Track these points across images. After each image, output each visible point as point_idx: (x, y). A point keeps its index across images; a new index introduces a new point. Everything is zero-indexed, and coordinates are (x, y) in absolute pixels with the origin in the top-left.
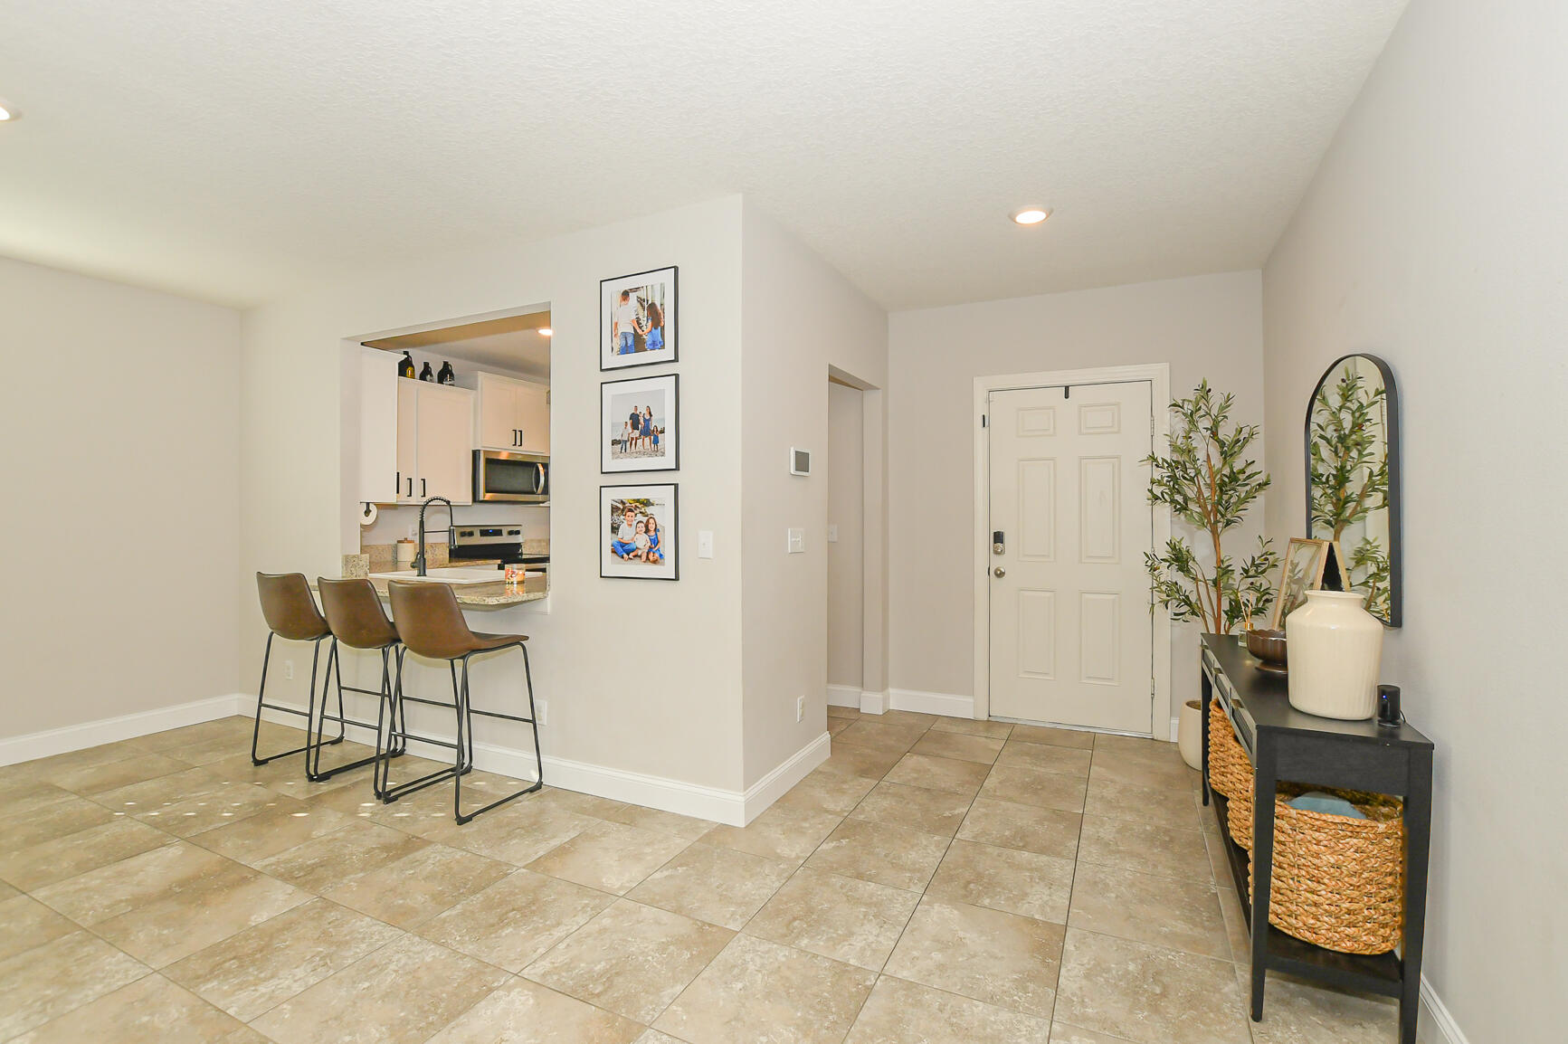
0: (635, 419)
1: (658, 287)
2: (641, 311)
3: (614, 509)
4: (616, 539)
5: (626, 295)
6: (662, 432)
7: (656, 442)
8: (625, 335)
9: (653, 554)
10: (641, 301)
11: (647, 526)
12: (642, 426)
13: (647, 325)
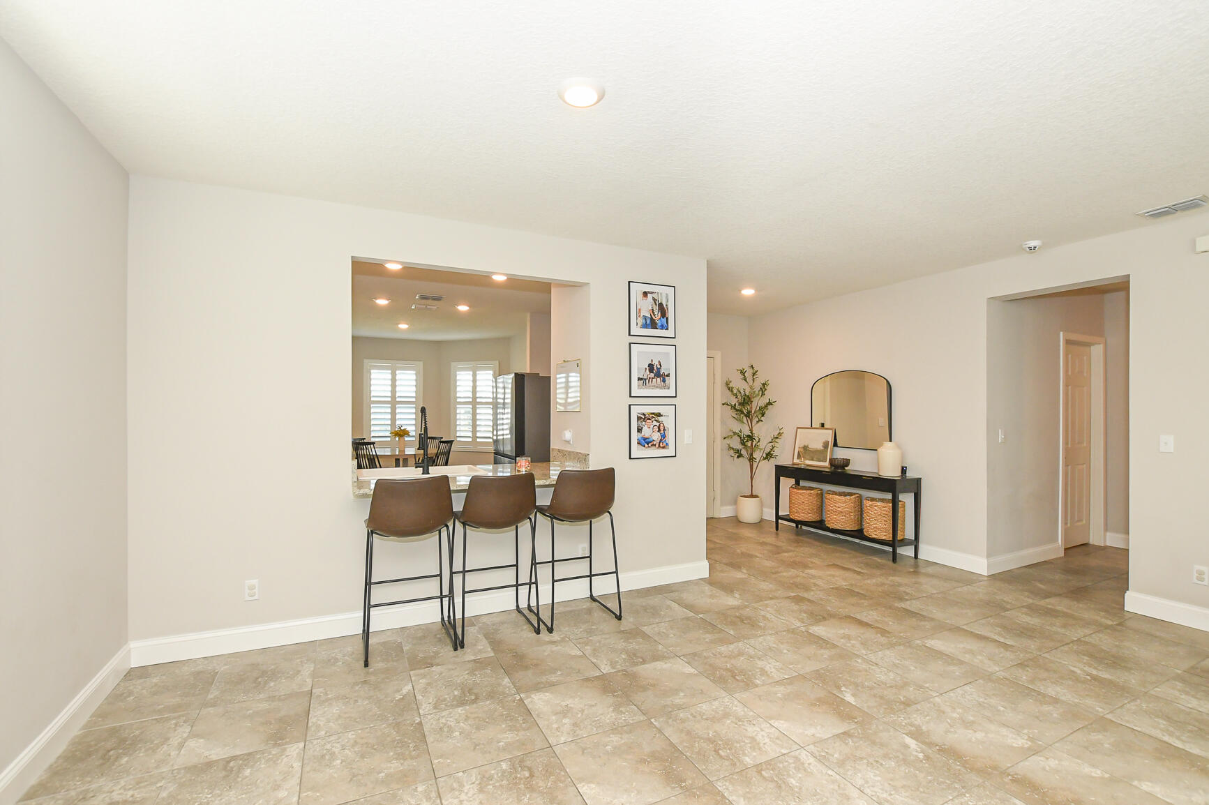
0: (651, 367)
1: (664, 294)
2: (654, 305)
3: (639, 418)
4: (640, 436)
5: (645, 294)
6: (668, 375)
7: (664, 381)
8: (645, 318)
9: (662, 444)
10: (655, 300)
11: (659, 428)
12: (655, 372)
13: (658, 315)
